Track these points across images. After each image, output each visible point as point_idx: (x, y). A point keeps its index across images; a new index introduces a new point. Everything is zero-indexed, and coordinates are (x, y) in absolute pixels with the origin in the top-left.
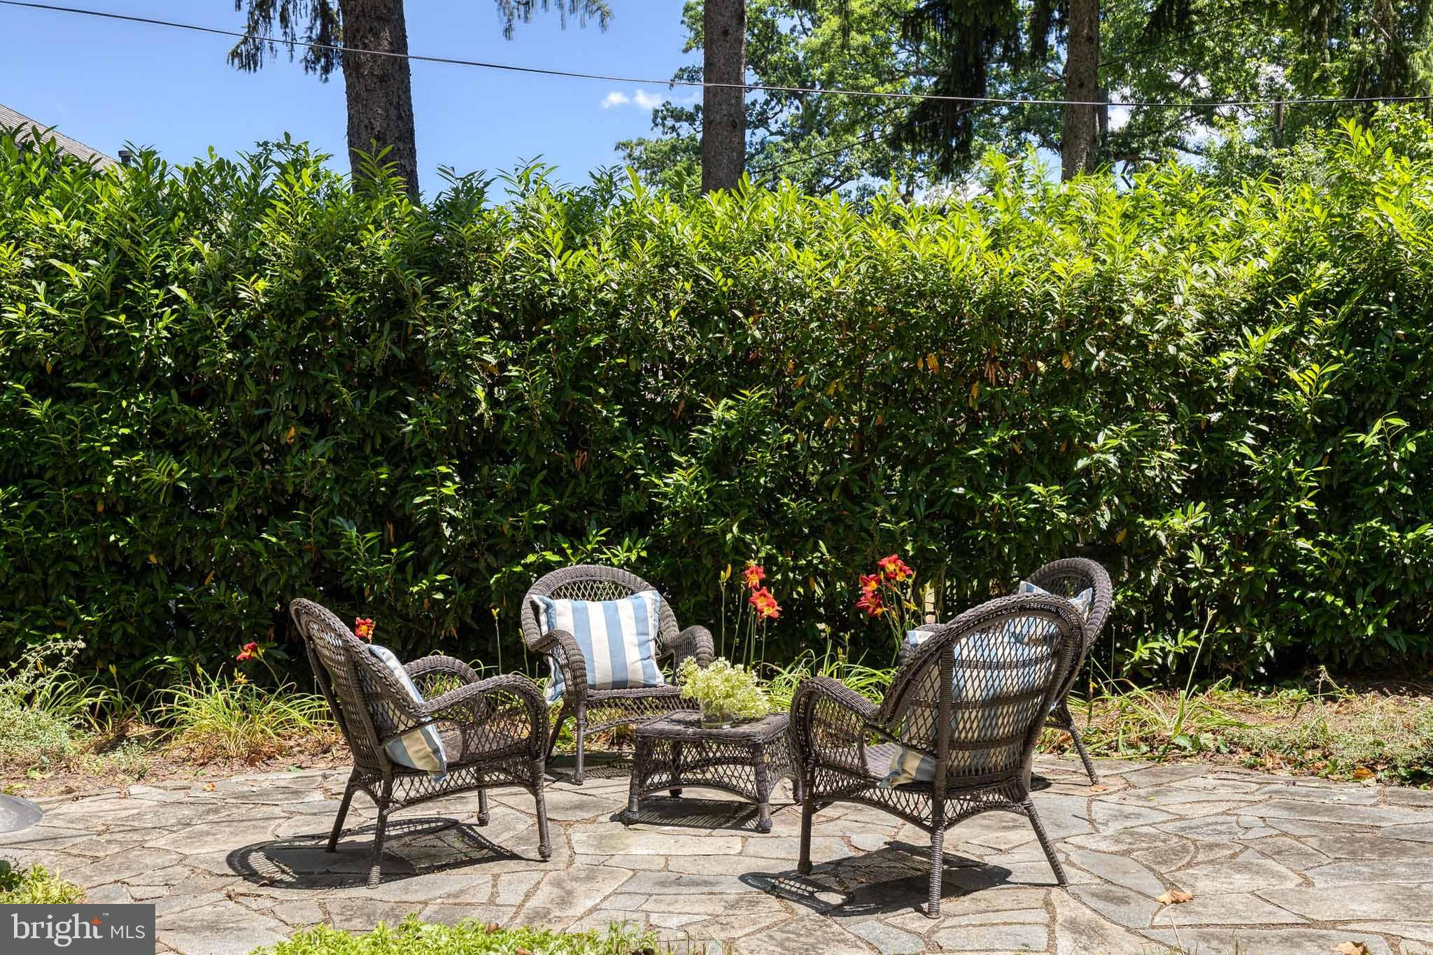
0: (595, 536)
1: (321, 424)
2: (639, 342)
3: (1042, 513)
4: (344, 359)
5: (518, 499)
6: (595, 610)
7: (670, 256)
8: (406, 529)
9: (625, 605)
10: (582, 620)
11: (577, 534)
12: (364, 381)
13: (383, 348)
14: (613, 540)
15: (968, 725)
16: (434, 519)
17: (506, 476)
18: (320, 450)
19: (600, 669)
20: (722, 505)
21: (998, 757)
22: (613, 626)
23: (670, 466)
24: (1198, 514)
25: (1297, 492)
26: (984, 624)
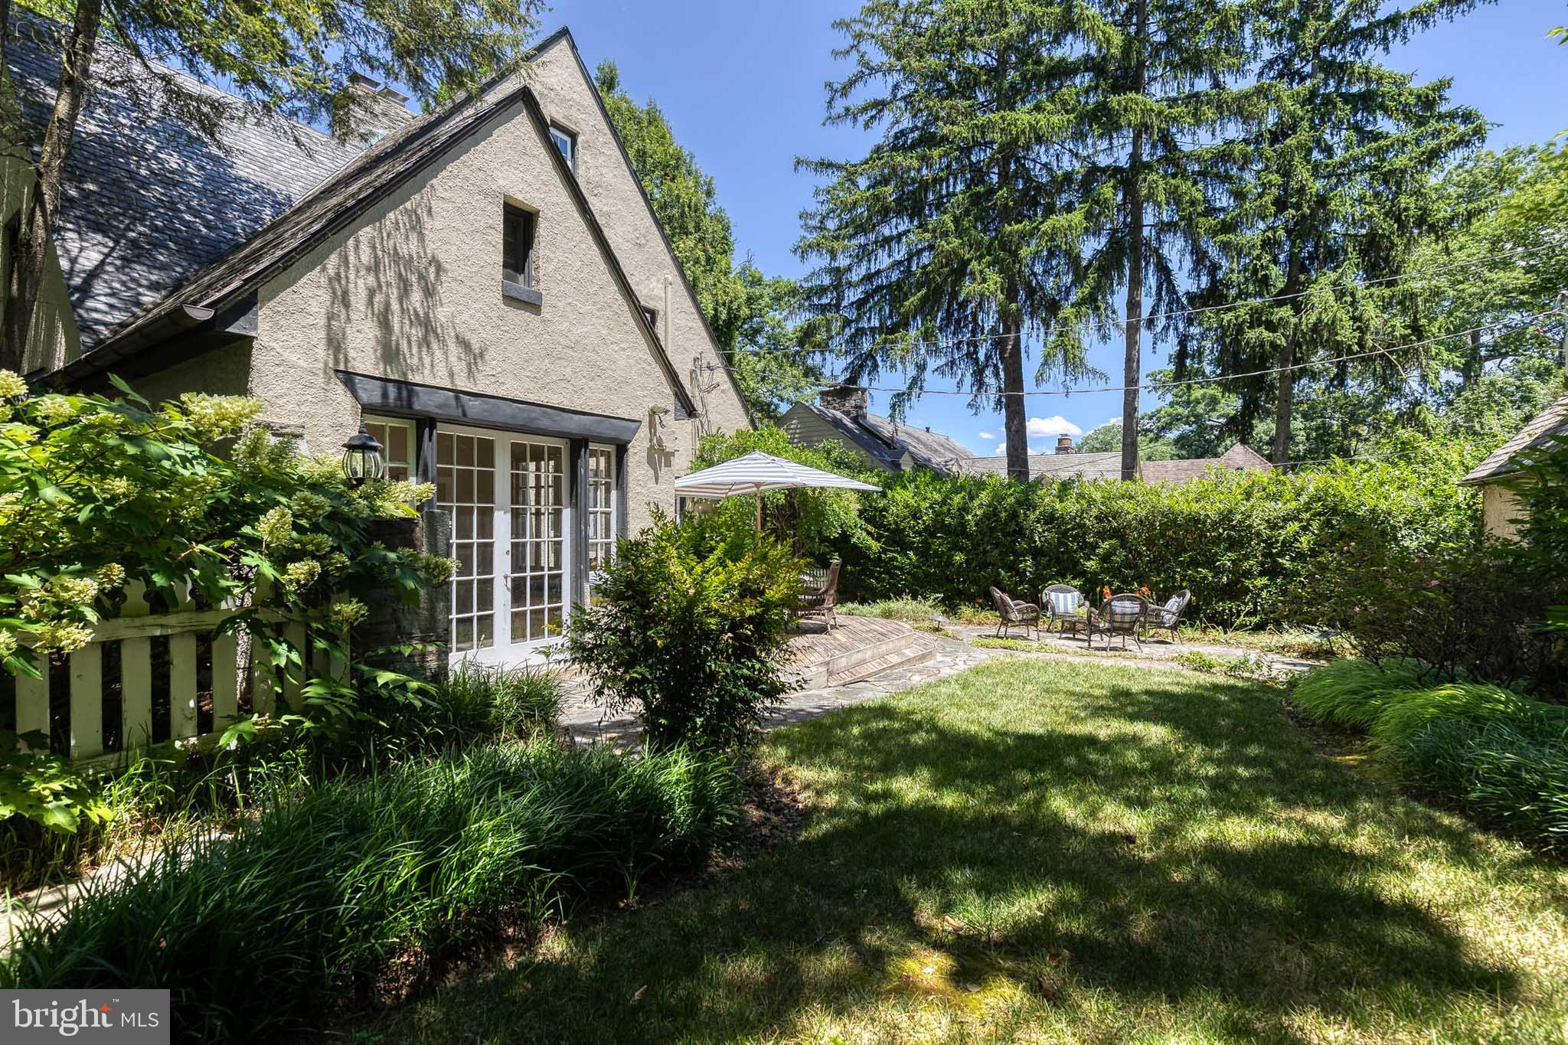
0: (1069, 577)
1: (997, 545)
2: (1081, 526)
3: (1205, 578)
4: (1002, 530)
5: (1047, 567)
6: (1061, 596)
7: (1091, 502)
8: (1018, 573)
9: (1069, 595)
10: (1057, 598)
11: (1064, 576)
12: (1006, 535)
13: (1013, 527)
14: (1074, 578)
15: (1118, 618)
16: (1025, 571)
17: (1044, 560)
18: (996, 552)
19: (1061, 609)
20: (1104, 570)
21: (1127, 626)
22: (1065, 599)
23: (1089, 559)
24: (1264, 580)
25: (1300, 575)
26: (1121, 599)
